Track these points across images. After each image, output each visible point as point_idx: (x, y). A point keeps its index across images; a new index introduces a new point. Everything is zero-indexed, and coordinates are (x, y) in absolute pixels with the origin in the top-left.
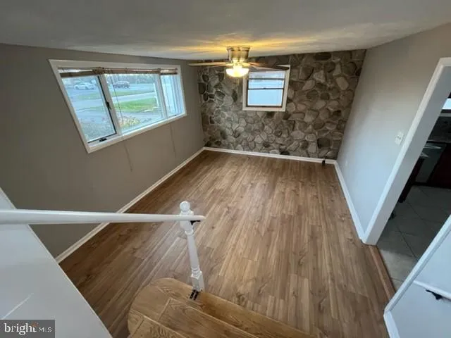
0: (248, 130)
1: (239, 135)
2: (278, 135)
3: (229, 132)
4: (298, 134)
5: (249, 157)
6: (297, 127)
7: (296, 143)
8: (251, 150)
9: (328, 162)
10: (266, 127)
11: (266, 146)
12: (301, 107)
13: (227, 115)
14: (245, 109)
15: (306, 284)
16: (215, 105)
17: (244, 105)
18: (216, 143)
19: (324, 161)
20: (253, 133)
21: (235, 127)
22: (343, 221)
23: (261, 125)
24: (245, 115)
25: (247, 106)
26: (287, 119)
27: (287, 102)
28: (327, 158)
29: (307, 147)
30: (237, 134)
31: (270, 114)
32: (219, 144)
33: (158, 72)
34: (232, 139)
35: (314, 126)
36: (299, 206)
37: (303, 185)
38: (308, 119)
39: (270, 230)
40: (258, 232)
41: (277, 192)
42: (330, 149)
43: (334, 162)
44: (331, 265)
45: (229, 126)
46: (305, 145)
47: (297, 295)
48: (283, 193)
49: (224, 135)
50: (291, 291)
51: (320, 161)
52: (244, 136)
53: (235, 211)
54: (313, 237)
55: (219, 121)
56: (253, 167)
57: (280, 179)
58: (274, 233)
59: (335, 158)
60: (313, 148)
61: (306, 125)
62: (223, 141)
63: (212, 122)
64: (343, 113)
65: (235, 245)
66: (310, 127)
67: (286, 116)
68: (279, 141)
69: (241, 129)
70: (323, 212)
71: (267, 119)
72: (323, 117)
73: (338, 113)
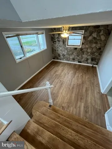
0: (68, 54)
1: (65, 55)
2: (78, 56)
3: (61, 54)
4: (85, 56)
5: (68, 63)
6: (85, 53)
7: (84, 59)
8: (68, 61)
9: (94, 66)
10: (74, 53)
11: (74, 59)
12: (87, 46)
13: (61, 48)
14: (67, 46)
15: (83, 105)
16: (56, 45)
17: (67, 45)
18: (57, 58)
19: (93, 66)
20: (69, 55)
21: (63, 53)
22: (97, 86)
23: (72, 52)
24: (67, 49)
25: (68, 45)
26: (81, 50)
27: (82, 44)
28: (94, 64)
29: (87, 61)
30: (64, 55)
31: (76, 49)
32: (58, 59)
33: (37, 34)
34: (62, 57)
35: (91, 53)
36: (83, 81)
37: (85, 74)
38: (89, 50)
39: (73, 88)
40: (69, 89)
41: (76, 76)
42: (95, 61)
43: (96, 66)
44: (91, 100)
45: (61, 52)
46: (87, 60)
47: (80, 107)
48: (78, 76)
49: (59, 55)
50: (78, 106)
51: (91, 65)
52: (66, 56)
53: (62, 81)
54: (87, 90)
55: (58, 51)
56: (69, 67)
57: (77, 71)
58: (74, 89)
59: (97, 64)
60: (89, 61)
61: (88, 52)
62: (59, 57)
63: (55, 51)
64: (102, 49)
65: (62, 92)
66: (89, 54)
67: (81, 49)
68: (78, 58)
69: (65, 54)
70: (91, 83)
71: (74, 51)
72: (94, 50)
73: (100, 49)
